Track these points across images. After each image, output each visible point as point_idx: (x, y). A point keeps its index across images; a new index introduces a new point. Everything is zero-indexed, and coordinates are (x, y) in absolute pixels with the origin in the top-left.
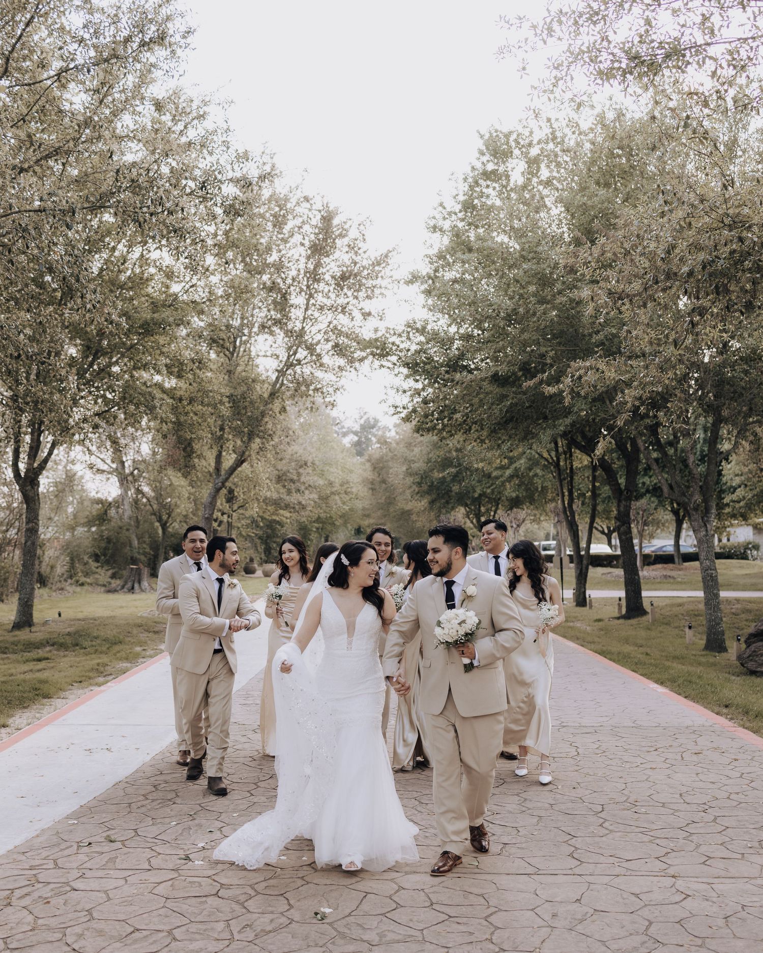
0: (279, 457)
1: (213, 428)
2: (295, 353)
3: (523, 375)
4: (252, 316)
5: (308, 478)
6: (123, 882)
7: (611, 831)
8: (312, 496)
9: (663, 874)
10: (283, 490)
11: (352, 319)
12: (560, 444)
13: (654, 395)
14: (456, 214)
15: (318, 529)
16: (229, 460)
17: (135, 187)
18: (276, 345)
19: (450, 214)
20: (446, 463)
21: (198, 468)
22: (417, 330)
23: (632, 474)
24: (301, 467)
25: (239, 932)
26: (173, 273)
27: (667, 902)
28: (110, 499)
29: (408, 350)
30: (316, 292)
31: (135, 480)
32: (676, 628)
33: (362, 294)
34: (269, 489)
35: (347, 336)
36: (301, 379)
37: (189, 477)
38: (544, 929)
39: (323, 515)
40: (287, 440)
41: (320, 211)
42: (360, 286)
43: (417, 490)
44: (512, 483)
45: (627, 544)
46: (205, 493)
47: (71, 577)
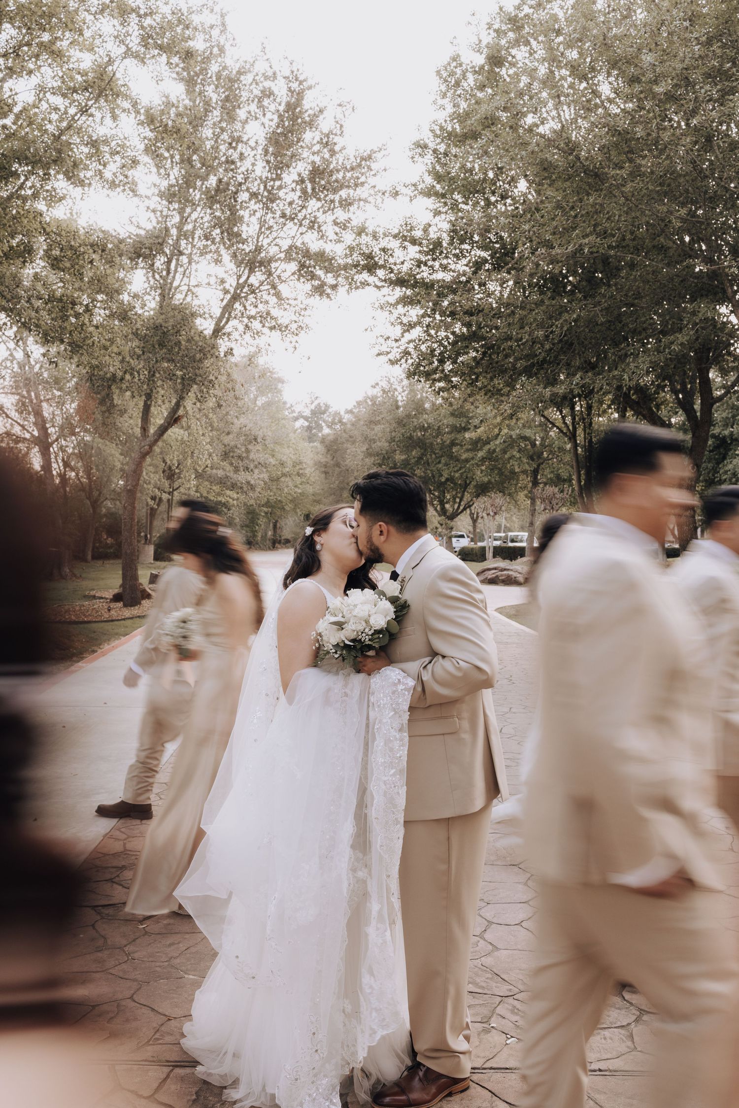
5: (257, 455)
8: (261, 476)
10: (229, 468)
15: (266, 513)
16: (159, 416)
20: (410, 443)
21: (120, 426)
24: (250, 442)
39: (273, 499)
44: (484, 467)
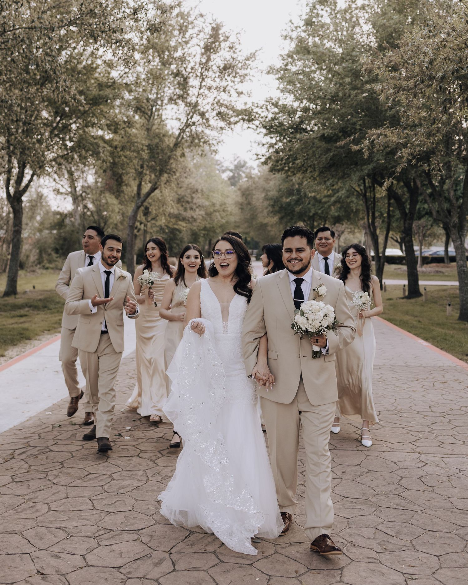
0: (180, 186)
1: (136, 166)
2: (192, 117)
3: (342, 135)
4: (164, 92)
5: (198, 200)
6: (81, 447)
7: (383, 427)
8: (201, 213)
9: (413, 451)
10: (181, 208)
11: (230, 96)
12: (367, 181)
13: (421, 153)
14: (300, 27)
15: (204, 235)
16: (146, 187)
17: (93, 14)
18: (179, 112)
19: (296, 27)
20: (290, 193)
21: (126, 192)
22: (273, 104)
23: (414, 202)
24: (194, 193)
25: (152, 476)
26: (113, 64)
27: (413, 467)
28: (66, 212)
29: (266, 117)
30: (207, 77)
31: (83, 199)
32: (440, 305)
33: (237, 80)
34: (173, 208)
35: (227, 107)
36: (195, 135)
37: (120, 198)
38: (337, 480)
39: (208, 226)
40: (185, 175)
41: (211, 24)
42: (236, 74)
43: (271, 210)
44: (336, 207)
45: (409, 250)
46: (130, 209)
47: (40, 263)
